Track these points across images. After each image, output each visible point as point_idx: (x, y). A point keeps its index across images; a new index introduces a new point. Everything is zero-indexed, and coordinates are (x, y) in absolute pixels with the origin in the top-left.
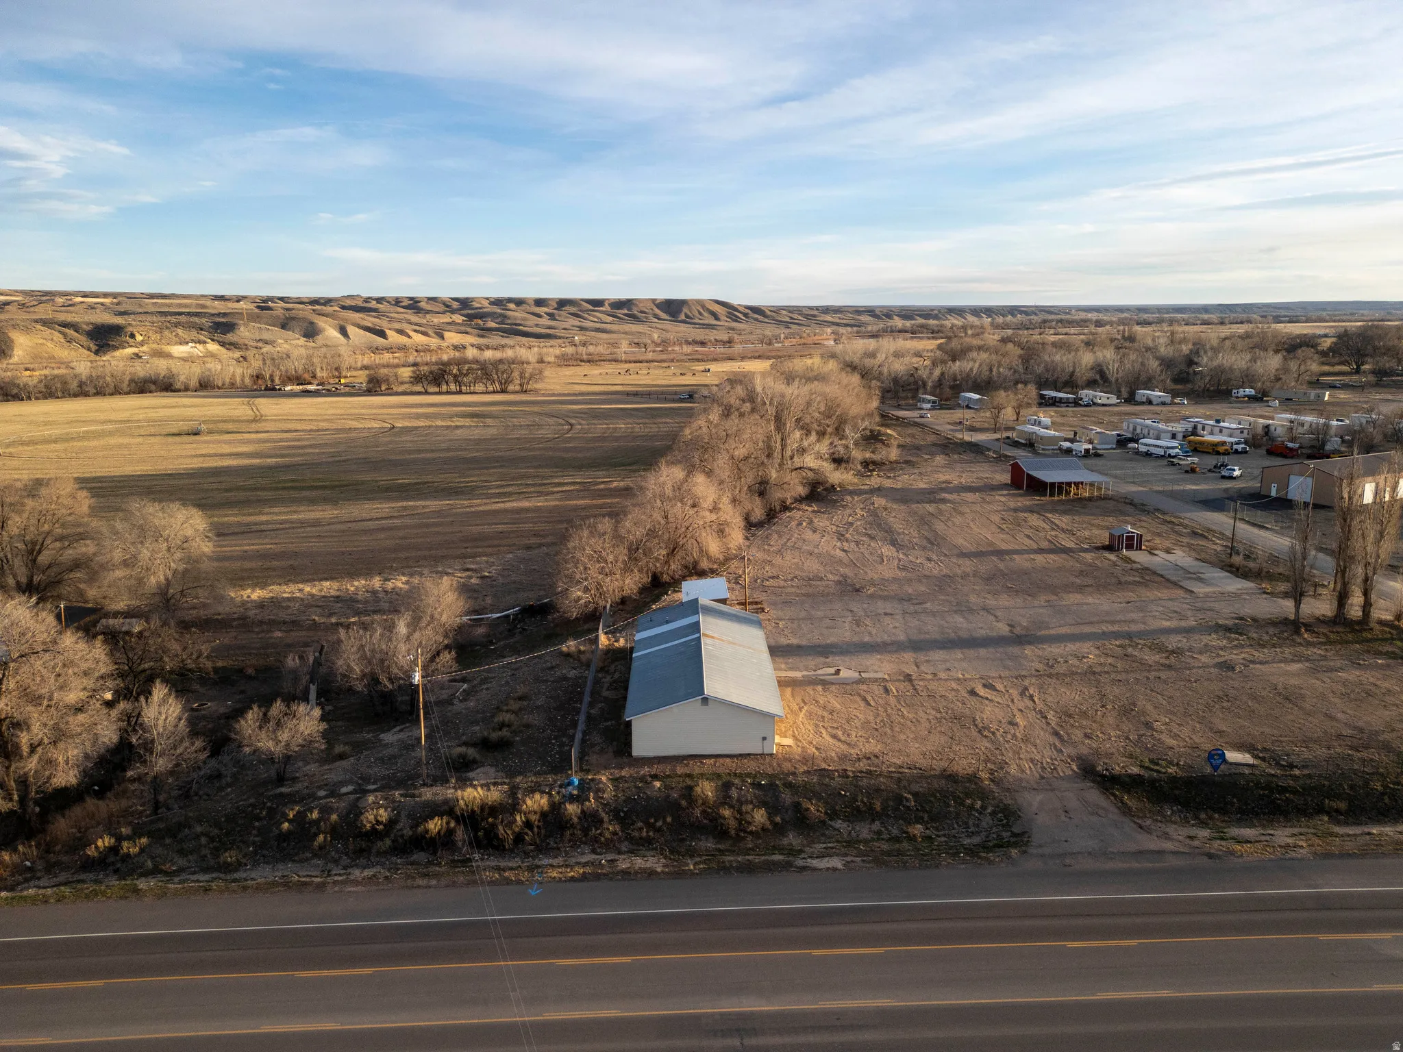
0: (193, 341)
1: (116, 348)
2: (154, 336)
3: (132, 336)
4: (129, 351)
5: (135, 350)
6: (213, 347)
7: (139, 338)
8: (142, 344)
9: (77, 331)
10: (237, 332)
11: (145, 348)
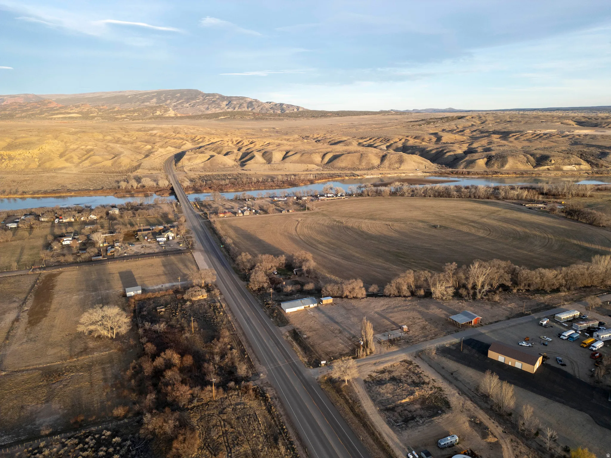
0: (576, 164)
1: (542, 165)
2: (560, 161)
3: (551, 161)
4: (546, 167)
5: (549, 167)
6: (585, 166)
7: (553, 162)
8: (553, 164)
9: (534, 158)
10: (607, 158)
11: (553, 166)
